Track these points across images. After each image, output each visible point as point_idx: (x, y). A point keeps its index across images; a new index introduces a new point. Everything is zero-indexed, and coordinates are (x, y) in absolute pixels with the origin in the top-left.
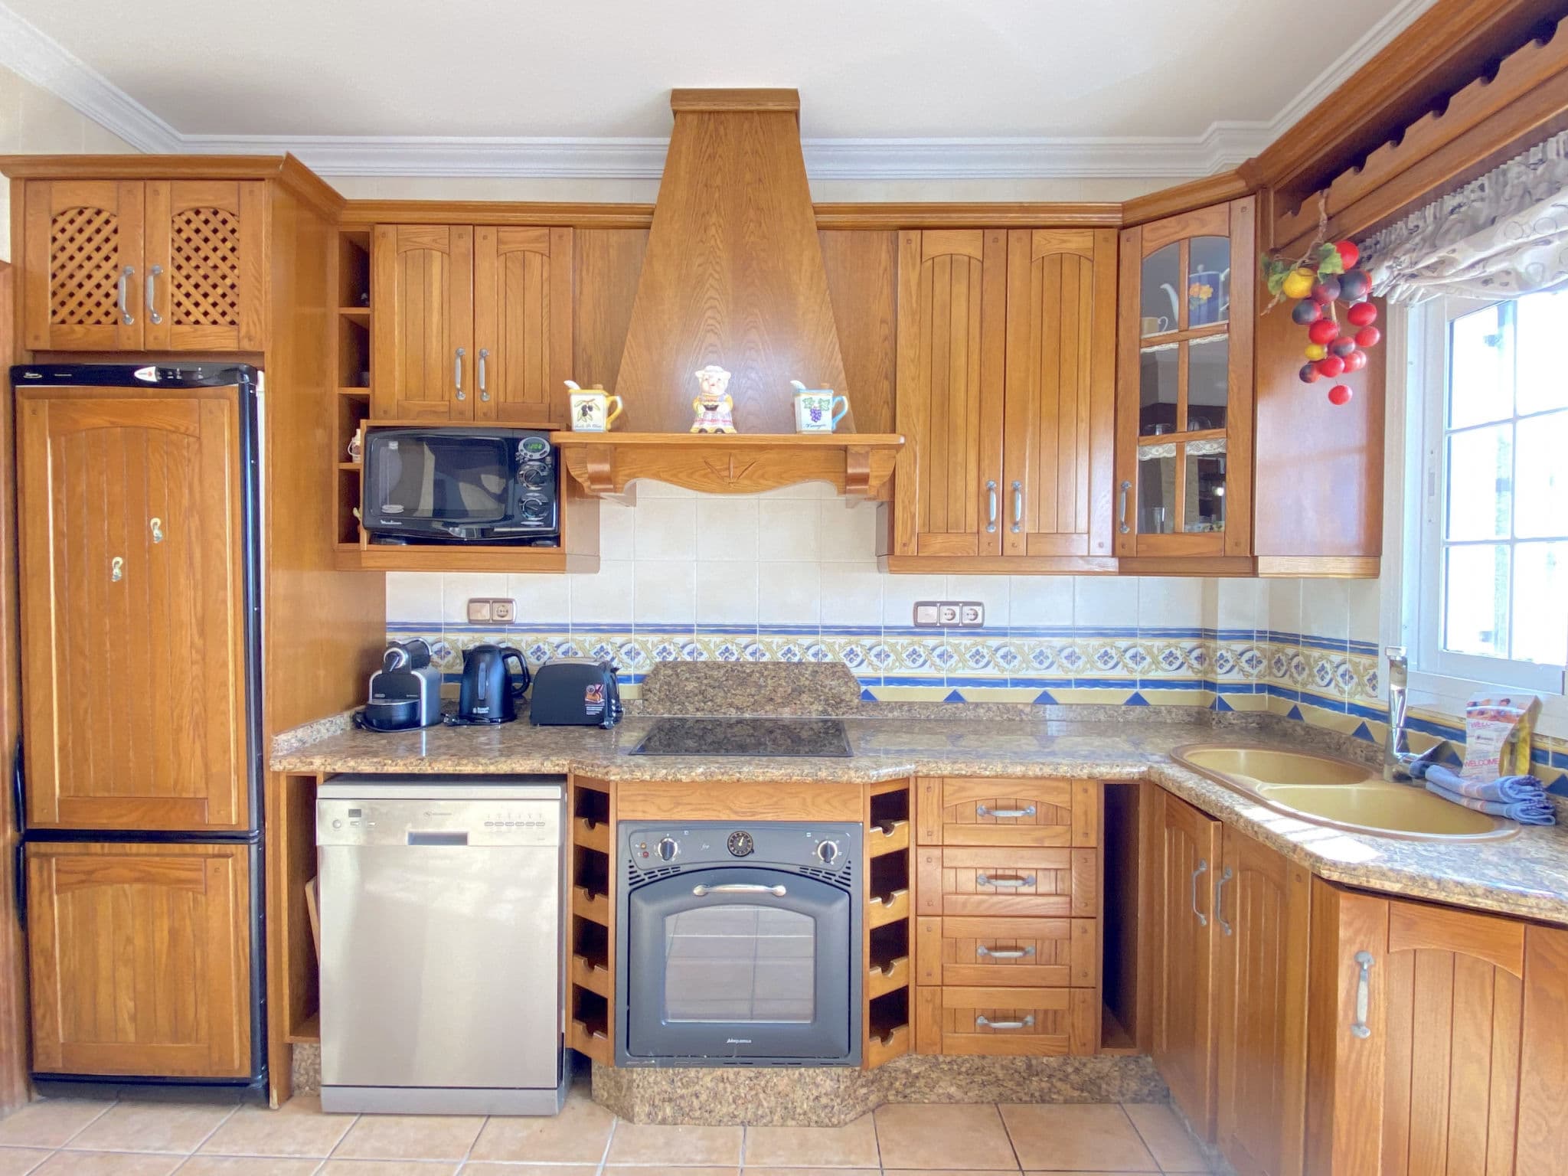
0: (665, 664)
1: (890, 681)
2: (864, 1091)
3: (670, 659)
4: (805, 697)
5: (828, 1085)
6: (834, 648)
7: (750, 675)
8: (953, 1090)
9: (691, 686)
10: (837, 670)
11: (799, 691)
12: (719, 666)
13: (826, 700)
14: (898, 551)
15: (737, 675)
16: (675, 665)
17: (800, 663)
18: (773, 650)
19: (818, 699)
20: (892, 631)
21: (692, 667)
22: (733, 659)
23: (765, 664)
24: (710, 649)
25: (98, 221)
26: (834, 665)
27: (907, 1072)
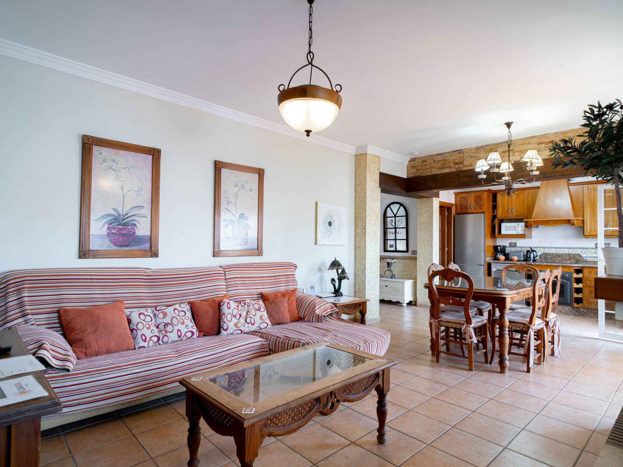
0: (544, 253)
1: (590, 257)
2: (574, 312)
3: (545, 252)
4: (572, 259)
5: (568, 309)
6: (578, 252)
7: (561, 255)
8: (592, 315)
9: (549, 257)
10: (579, 255)
11: (571, 258)
12: (554, 254)
13: (576, 260)
14: (585, 234)
15: (559, 255)
16: (546, 253)
17: (571, 254)
18: (566, 251)
19: (575, 260)
20: (590, 248)
21: (549, 254)
22: (557, 253)
23: (564, 254)
24: (553, 251)
25: (465, 198)
26: (578, 254)
27: (583, 311)
